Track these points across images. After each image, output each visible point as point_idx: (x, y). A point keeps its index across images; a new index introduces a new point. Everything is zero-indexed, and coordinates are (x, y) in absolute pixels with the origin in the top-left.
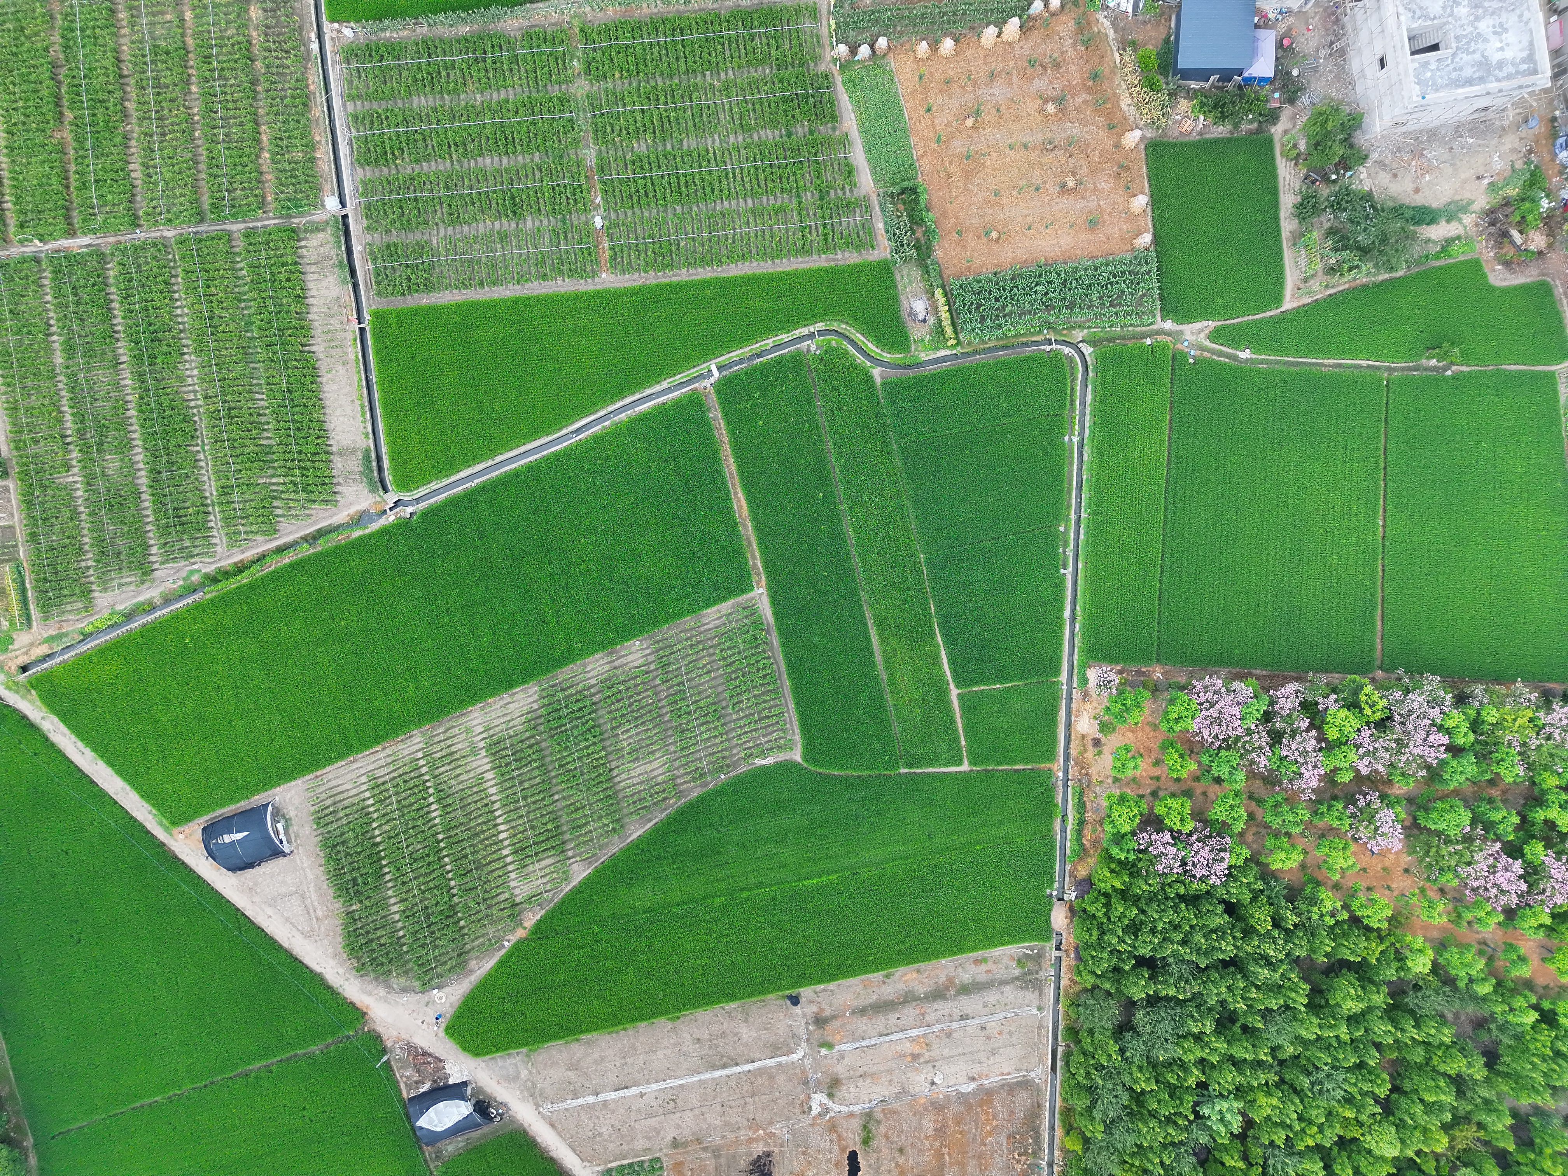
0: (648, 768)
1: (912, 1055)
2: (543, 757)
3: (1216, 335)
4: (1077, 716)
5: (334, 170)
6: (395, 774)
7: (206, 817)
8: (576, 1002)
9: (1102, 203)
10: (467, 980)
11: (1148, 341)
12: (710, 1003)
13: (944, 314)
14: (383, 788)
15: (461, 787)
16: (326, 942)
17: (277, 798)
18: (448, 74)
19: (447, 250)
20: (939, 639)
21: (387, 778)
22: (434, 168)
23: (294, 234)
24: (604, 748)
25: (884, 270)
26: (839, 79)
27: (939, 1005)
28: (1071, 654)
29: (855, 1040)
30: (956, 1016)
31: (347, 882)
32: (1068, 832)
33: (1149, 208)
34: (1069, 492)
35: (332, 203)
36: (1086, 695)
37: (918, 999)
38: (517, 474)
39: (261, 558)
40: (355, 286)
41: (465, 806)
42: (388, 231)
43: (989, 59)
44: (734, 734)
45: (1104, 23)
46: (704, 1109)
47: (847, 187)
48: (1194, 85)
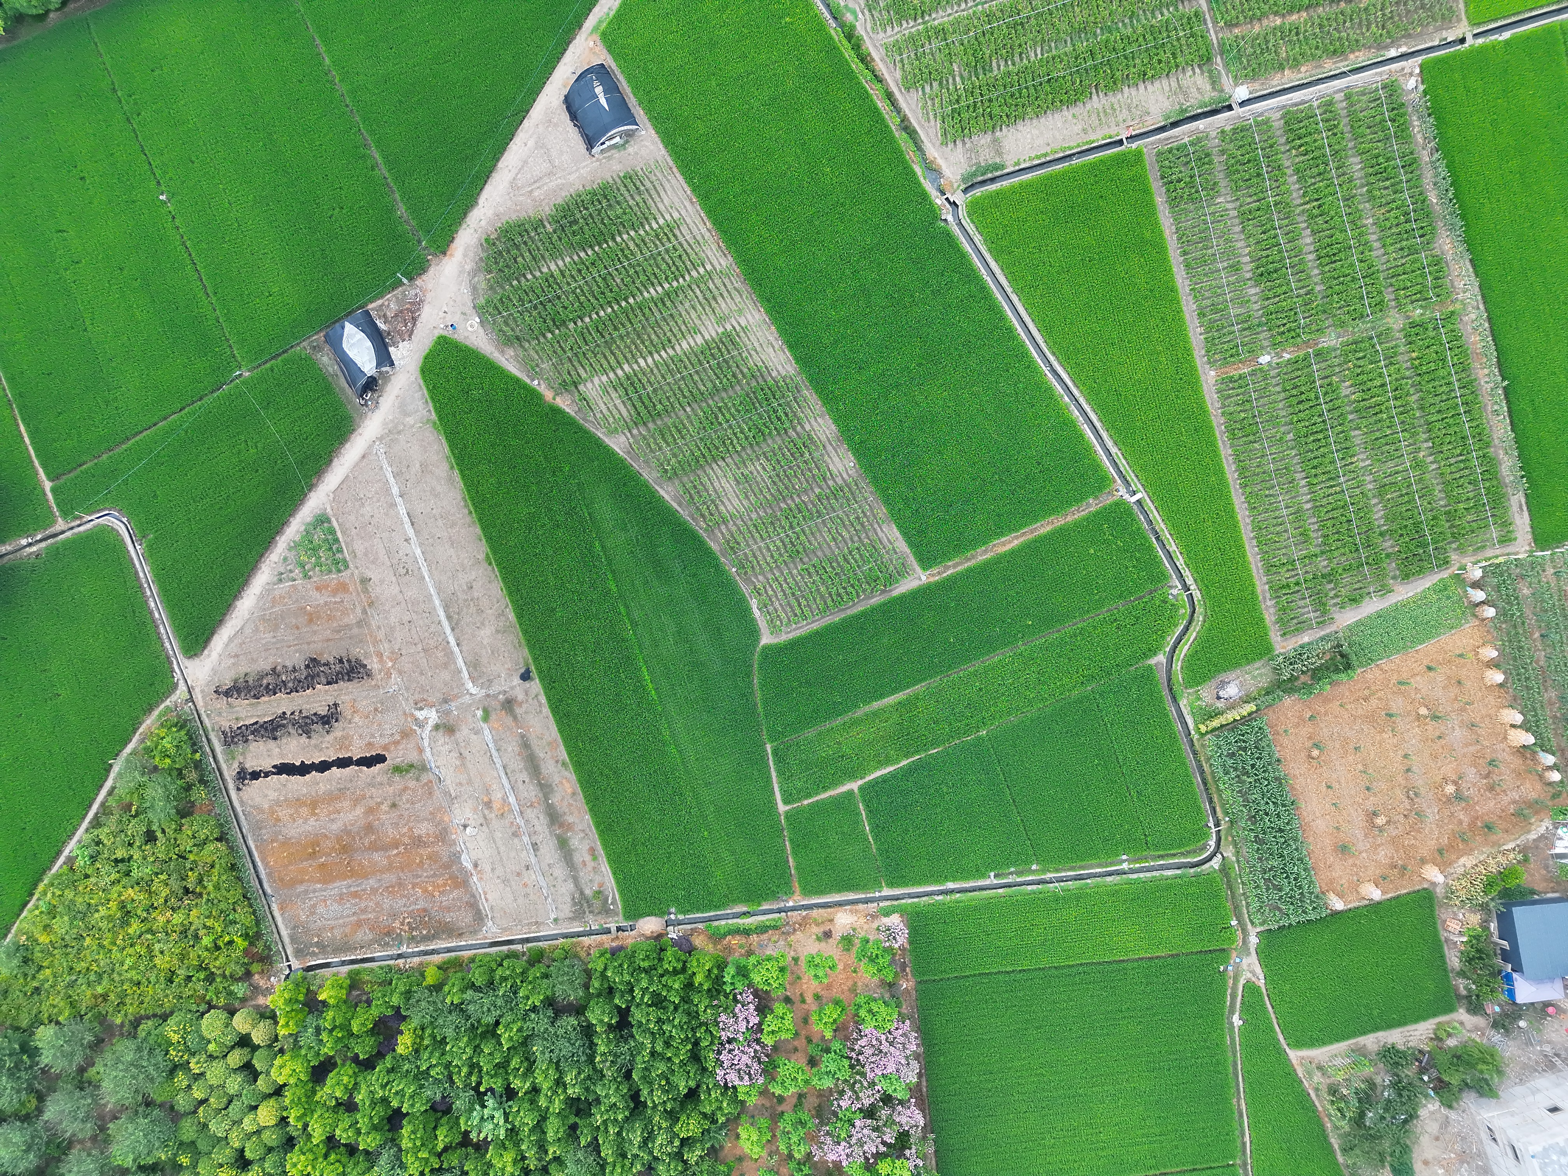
0: (731, 495)
1: (490, 802)
2: (725, 390)
3: (1251, 988)
4: (851, 911)
5: (1274, 90)
6: (686, 246)
7: (614, 65)
8: (489, 462)
9: (1364, 855)
10: (493, 349)
11: (1234, 923)
12: (510, 594)
13: (1230, 716)
14: (670, 236)
15: (684, 313)
16: (509, 203)
17: (643, 133)
18: (1386, 188)
19: (1214, 213)
20: (904, 762)
21: (681, 239)
22: (1292, 188)
23: (1206, 61)
24: (743, 448)
25: (1264, 650)
26: (1445, 574)
27: (544, 820)
28: (910, 896)
29: (495, 741)
30: (535, 838)
31: (573, 215)
32: (735, 921)
33: (1367, 902)
34: (1072, 869)
35: (1242, 92)
36: (872, 916)
37: (546, 799)
38: (1002, 318)
39: (879, 79)
40: (1162, 129)
41: (665, 320)
42: (1223, 152)
43: (1487, 721)
44: (777, 574)
45: (1541, 827)
46: (403, 603)
47: (1338, 600)
48: (1493, 926)
